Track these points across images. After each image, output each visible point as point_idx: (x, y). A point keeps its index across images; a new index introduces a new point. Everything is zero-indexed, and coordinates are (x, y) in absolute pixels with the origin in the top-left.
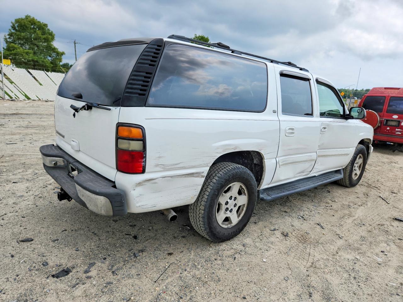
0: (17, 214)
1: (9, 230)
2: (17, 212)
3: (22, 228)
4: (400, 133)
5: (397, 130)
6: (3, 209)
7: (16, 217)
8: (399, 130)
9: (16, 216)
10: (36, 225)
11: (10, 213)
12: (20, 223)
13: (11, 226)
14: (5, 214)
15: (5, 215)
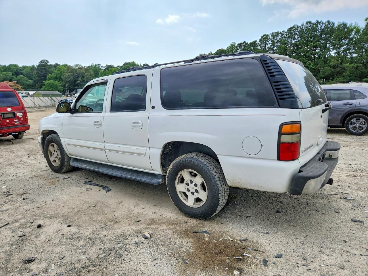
0: (349, 249)
1: (366, 236)
2: (348, 252)
3: (354, 232)
4: (19, 123)
5: (15, 120)
6: (361, 267)
7: (352, 245)
8: (17, 120)
9: (351, 247)
10: (340, 229)
11: (356, 254)
12: (352, 238)
13: (363, 239)
14: (361, 255)
15: (363, 254)
